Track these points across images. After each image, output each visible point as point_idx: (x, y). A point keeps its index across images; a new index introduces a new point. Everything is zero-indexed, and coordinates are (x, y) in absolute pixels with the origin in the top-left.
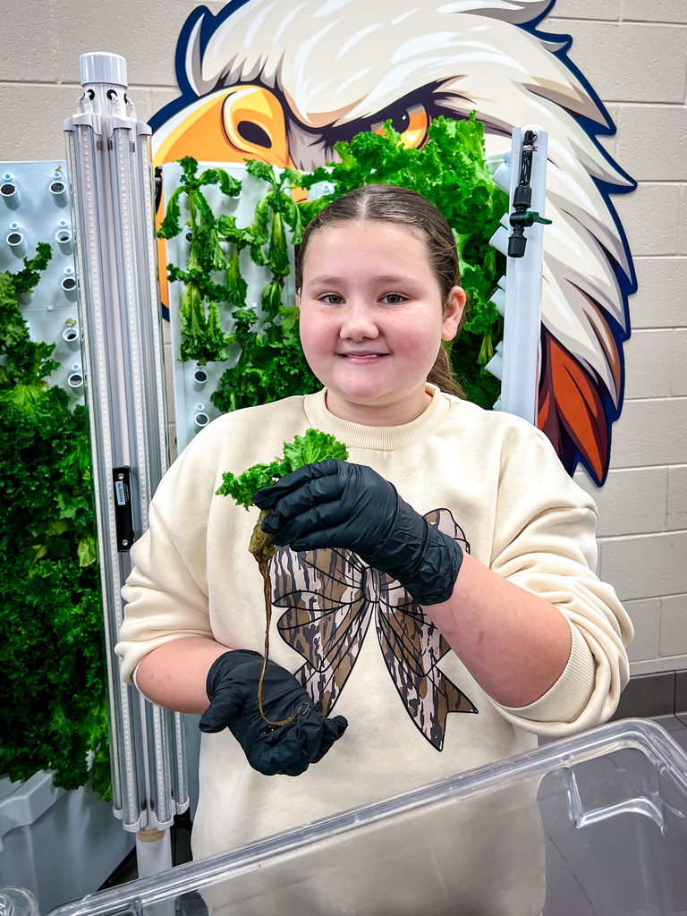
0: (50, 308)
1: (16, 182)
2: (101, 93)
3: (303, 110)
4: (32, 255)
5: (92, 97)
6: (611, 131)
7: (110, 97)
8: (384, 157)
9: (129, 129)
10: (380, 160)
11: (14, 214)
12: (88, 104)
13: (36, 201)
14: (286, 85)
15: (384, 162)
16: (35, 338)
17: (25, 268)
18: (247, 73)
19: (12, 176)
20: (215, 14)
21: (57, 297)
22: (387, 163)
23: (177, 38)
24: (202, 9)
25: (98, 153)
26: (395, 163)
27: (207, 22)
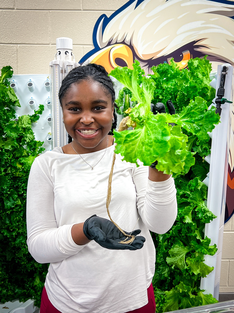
0: (43, 128)
1: (33, 82)
2: (63, 52)
3: (141, 53)
4: (38, 109)
5: (60, 54)
7: (66, 54)
8: (169, 73)
9: (72, 66)
10: (167, 74)
11: (32, 93)
12: (58, 56)
13: (40, 89)
14: (134, 44)
15: (169, 75)
16: (37, 139)
17: (35, 113)
18: (120, 39)
19: (32, 80)
20: (108, 17)
21: (45, 124)
22: (170, 76)
23: (94, 26)
24: (104, 15)
25: (61, 74)
26: (174, 76)
27: (105, 20)
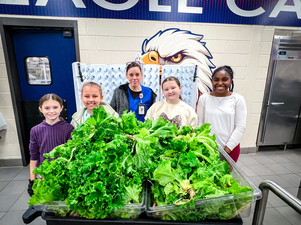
2: (138, 58)
3: (161, 55)
6: (212, 58)
11: (120, 72)
14: (159, 51)
18: (153, 49)
24: (146, 39)
27: (147, 41)
